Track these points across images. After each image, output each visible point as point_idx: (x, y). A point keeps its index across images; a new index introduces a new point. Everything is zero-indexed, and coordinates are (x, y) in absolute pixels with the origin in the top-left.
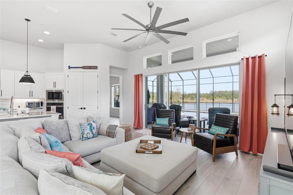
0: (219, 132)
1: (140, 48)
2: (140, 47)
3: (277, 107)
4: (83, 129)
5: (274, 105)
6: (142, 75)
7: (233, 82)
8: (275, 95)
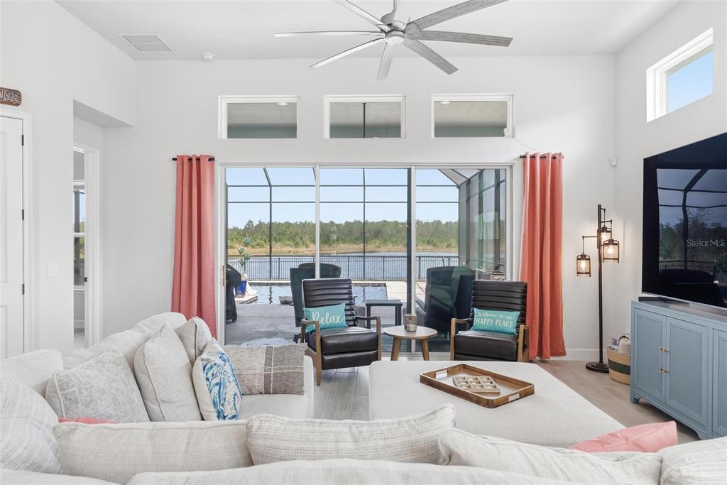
0: (502, 322)
1: (208, 60)
2: (210, 56)
3: (586, 259)
4: (216, 380)
5: (582, 255)
6: (212, 159)
7: (364, 202)
8: (583, 237)
